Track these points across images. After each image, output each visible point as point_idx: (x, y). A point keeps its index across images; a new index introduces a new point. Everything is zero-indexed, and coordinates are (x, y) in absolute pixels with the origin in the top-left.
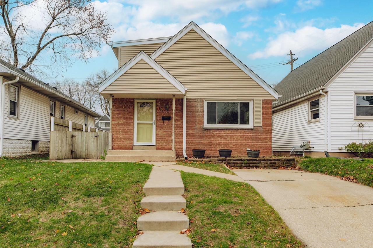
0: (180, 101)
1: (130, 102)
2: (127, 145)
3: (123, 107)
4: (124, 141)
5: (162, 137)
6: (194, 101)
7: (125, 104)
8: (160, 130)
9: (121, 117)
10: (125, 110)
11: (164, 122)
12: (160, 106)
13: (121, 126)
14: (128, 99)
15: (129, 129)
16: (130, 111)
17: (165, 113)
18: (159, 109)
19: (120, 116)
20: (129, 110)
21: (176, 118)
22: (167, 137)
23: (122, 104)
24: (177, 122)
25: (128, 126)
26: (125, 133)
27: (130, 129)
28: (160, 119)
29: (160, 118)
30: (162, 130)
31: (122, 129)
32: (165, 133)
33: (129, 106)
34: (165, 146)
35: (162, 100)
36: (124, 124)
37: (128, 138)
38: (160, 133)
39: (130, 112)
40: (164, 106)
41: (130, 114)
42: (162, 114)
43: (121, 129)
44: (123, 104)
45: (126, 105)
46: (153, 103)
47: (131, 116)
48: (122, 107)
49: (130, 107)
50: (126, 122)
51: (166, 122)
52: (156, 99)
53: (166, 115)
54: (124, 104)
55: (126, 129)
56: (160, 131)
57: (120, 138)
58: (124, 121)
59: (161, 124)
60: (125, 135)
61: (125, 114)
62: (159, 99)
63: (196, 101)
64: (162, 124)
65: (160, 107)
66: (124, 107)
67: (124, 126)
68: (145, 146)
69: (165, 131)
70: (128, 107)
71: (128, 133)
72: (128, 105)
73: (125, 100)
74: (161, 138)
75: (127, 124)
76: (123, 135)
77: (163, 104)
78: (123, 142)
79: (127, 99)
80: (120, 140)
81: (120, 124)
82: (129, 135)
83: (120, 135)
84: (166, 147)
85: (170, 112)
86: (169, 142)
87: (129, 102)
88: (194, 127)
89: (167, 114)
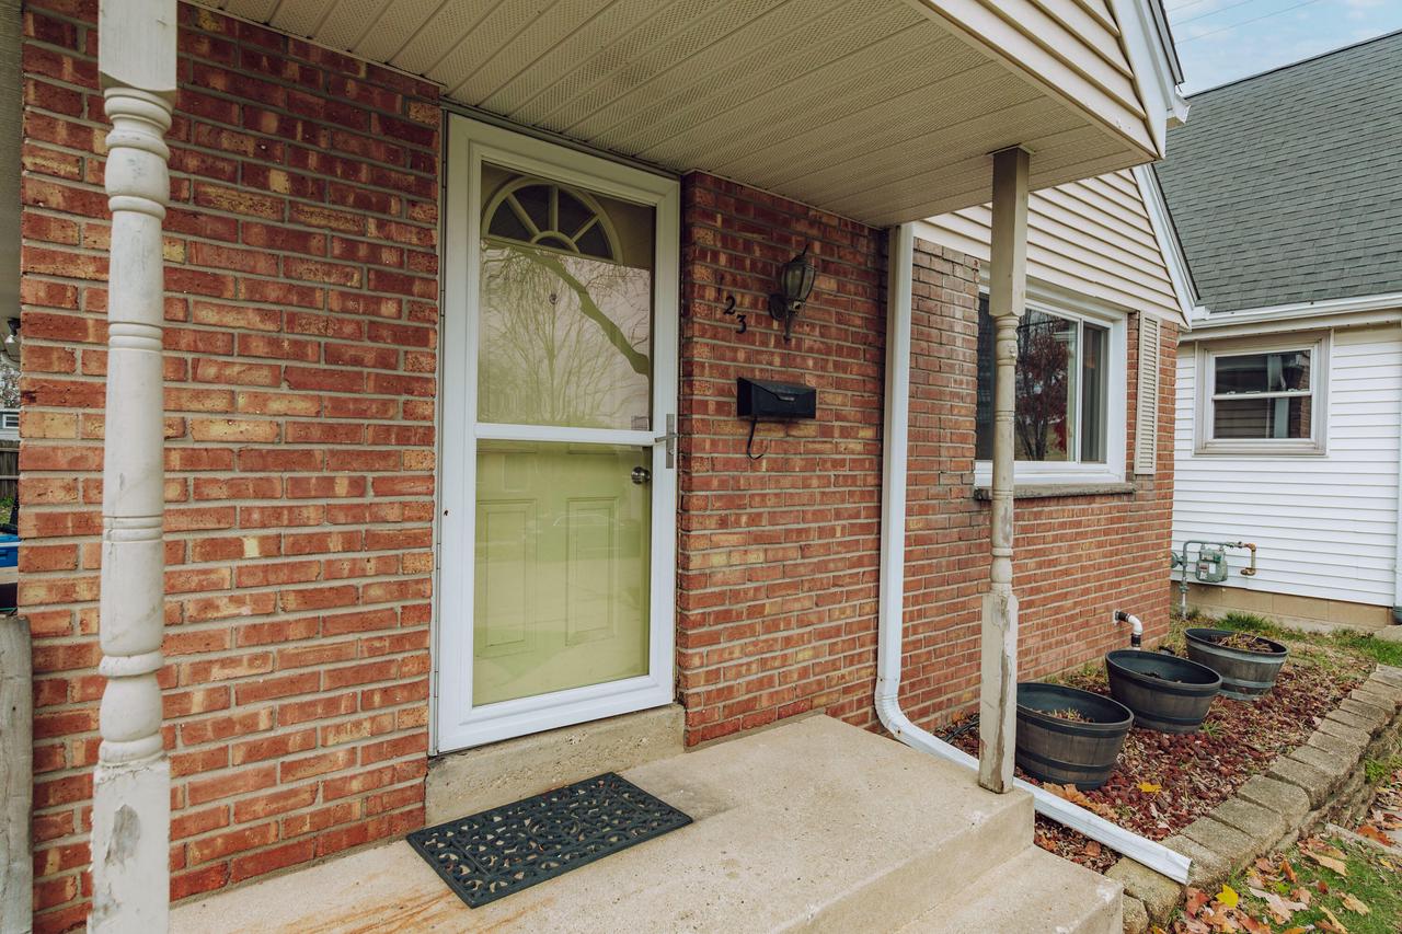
0: (864, 246)
1: (389, 125)
2: (334, 790)
3: (279, 181)
4: (294, 730)
5: (736, 596)
6: (938, 265)
7: (311, 134)
8: (723, 523)
9: (238, 344)
10: (301, 240)
11: (756, 438)
12: (723, 259)
13: (236, 489)
14: (351, 64)
15: (372, 541)
16: (388, 257)
17: (764, 343)
18: (710, 294)
19: (210, 316)
20: (375, 250)
21: (839, 399)
22: (771, 591)
23: (251, 120)
24: (843, 443)
25: (358, 487)
26: (309, 599)
27: (390, 542)
28: (720, 408)
29: (721, 392)
30: (737, 523)
31: (252, 548)
32: (756, 557)
33: (380, 179)
34: (761, 684)
35: (741, 207)
36: (285, 461)
37: (359, 675)
38: (718, 559)
39: (386, 281)
40: (753, 264)
41: (389, 309)
42: (741, 355)
43: (234, 549)
44: (270, 123)
45: (327, 163)
46: (653, 210)
47: (401, 335)
48: (255, 176)
49: (384, 207)
50: (331, 433)
51: (768, 435)
52: (688, 181)
53: (769, 366)
54: (286, 128)
55: (318, 544)
56: (722, 537)
57: (218, 699)
58: (295, 405)
59: (727, 464)
60: (314, 628)
61: (306, 295)
62: (717, 181)
63: (946, 268)
64: (735, 465)
65: (720, 278)
66: (298, 183)
67: (298, 489)
68: (575, 735)
69: (758, 539)
70: (363, 202)
71: (350, 596)
72: (352, 169)
73: (308, 76)
74: (725, 616)
75: (343, 461)
76: (278, 633)
77: (748, 246)
78: (278, 747)
79: (332, 58)
80: (224, 729)
81: (217, 460)
82: (364, 623)
83: (209, 642)
84: (765, 703)
85: (800, 341)
86: (788, 641)
87: (376, 127)
88: (934, 490)
89: (777, 360)
